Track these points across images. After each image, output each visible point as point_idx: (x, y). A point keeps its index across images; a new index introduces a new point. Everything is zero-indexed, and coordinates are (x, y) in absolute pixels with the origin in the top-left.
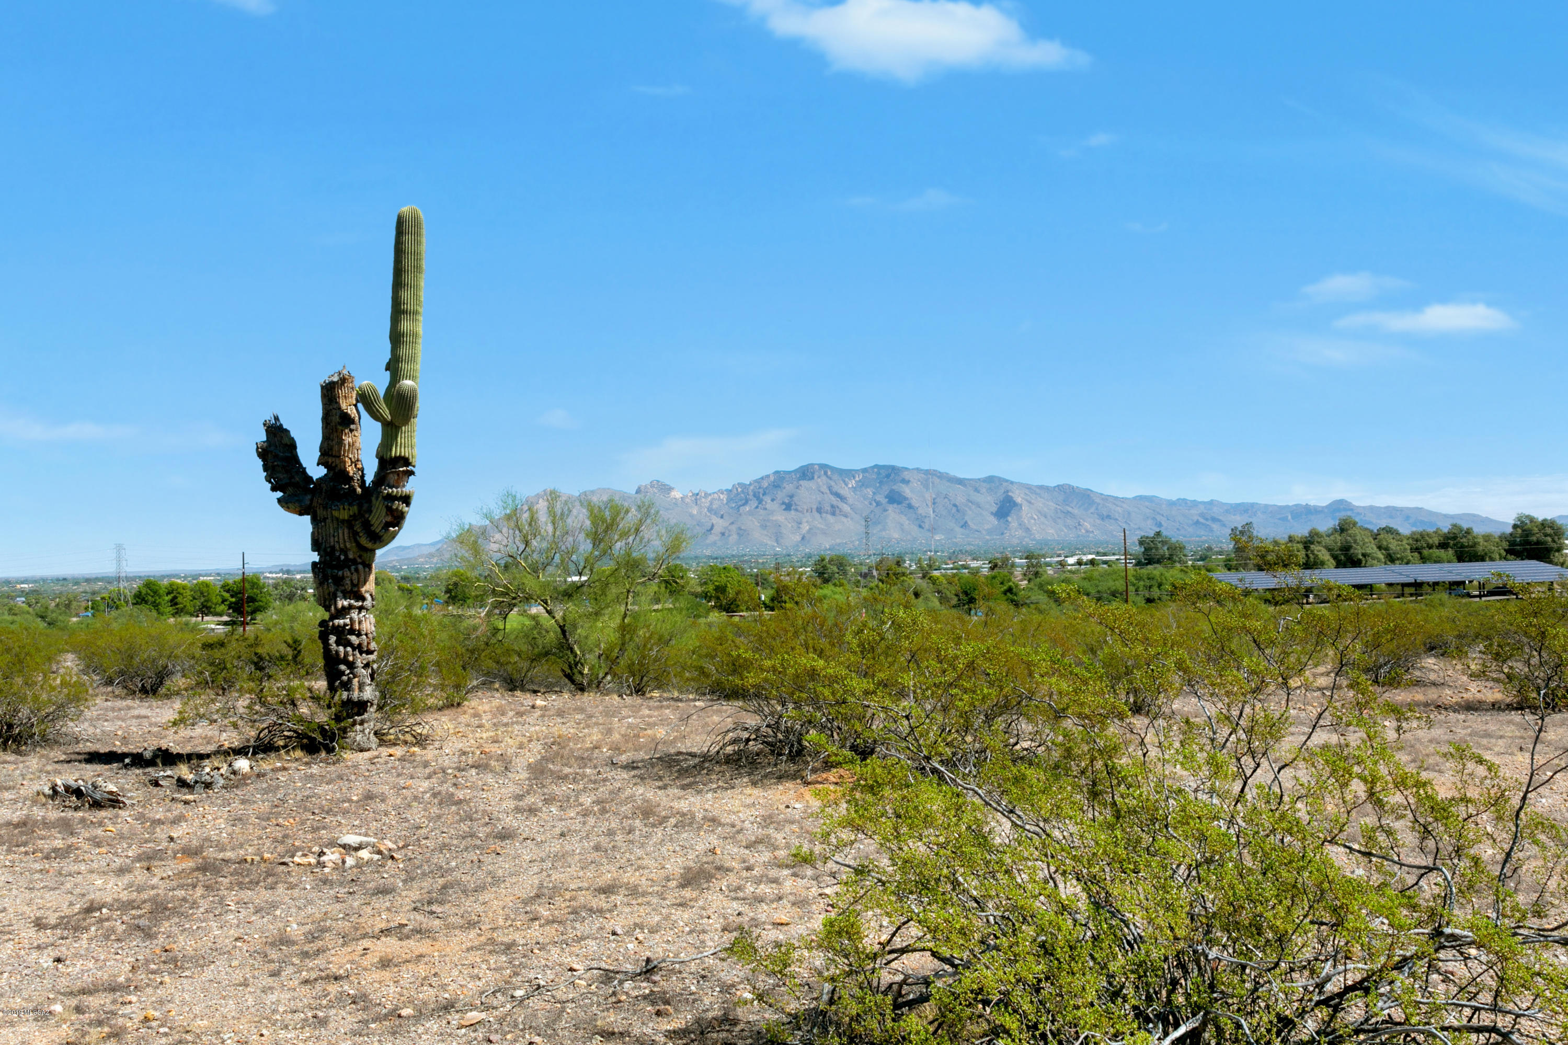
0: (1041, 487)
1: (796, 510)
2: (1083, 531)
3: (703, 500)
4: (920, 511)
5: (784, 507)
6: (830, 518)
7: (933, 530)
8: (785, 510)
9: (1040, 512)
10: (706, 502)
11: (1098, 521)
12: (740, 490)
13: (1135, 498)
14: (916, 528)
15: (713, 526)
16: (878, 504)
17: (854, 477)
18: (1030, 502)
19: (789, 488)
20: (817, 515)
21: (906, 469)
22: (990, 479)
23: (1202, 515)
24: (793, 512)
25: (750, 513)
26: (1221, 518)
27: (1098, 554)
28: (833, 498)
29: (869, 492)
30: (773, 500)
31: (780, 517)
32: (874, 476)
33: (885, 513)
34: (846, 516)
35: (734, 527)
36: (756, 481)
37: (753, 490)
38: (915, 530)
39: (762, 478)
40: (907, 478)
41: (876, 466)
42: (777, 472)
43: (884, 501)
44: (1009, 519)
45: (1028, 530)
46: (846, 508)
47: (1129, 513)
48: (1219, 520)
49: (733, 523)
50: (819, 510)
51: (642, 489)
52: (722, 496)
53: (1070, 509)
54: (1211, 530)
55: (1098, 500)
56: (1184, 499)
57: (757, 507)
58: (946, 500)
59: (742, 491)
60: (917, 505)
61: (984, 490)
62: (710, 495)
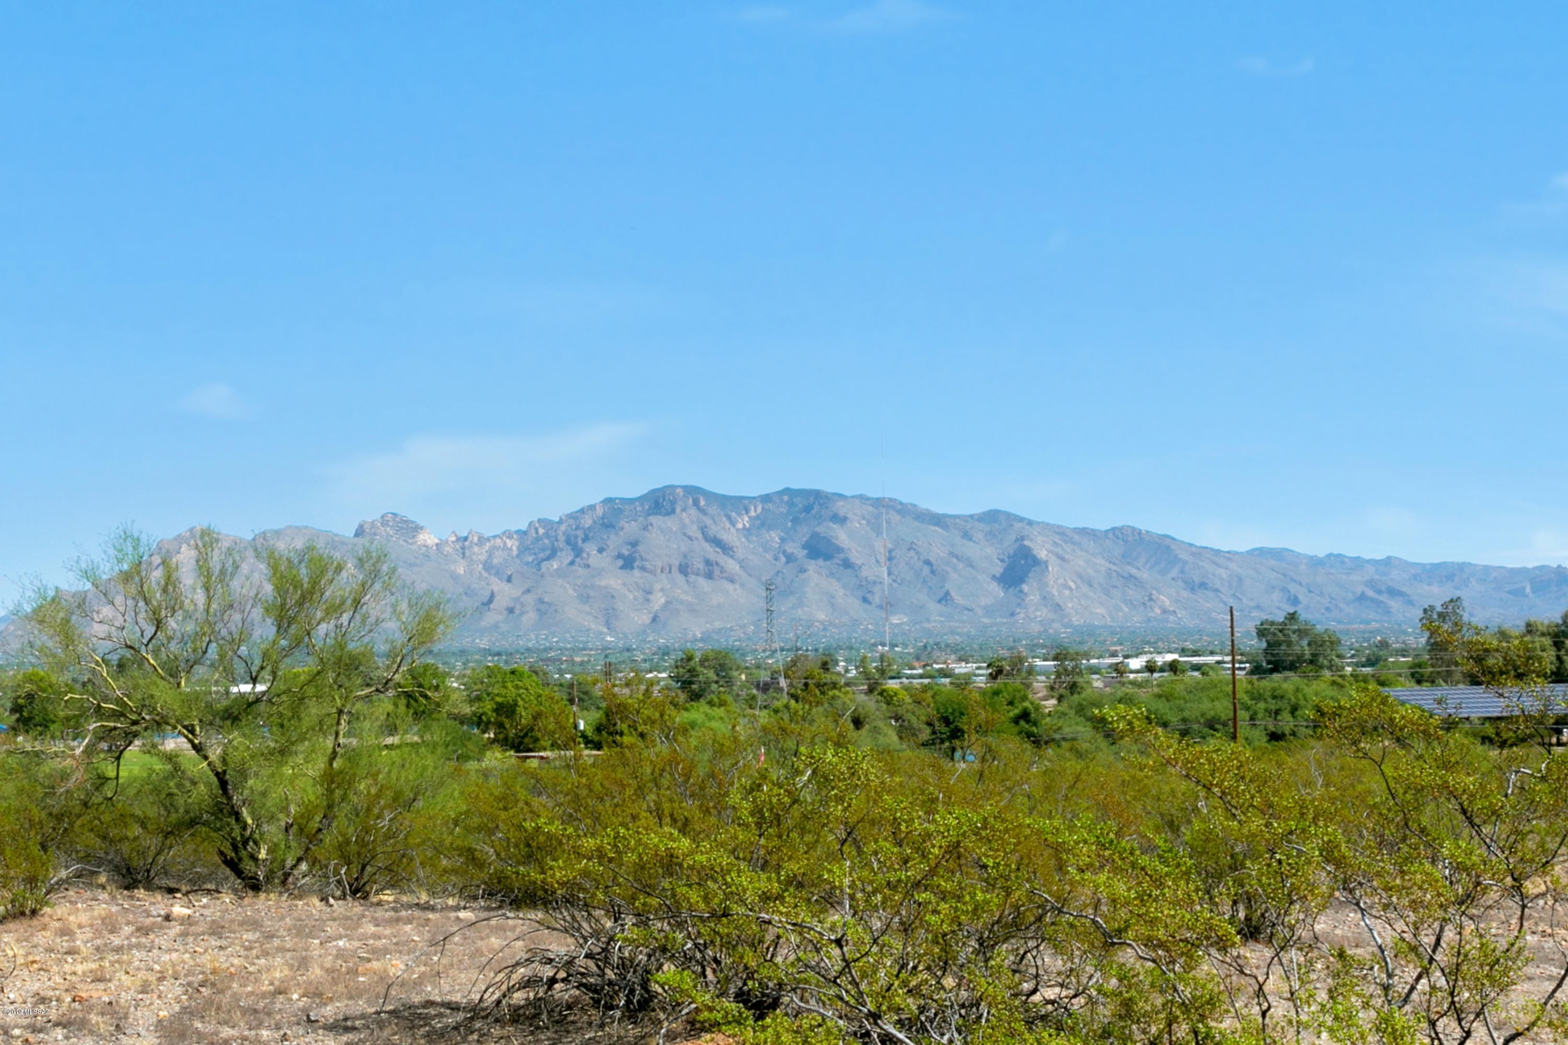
0: (1083, 532)
1: (643, 569)
2: (1157, 611)
3: (476, 549)
4: (865, 572)
5: (620, 562)
6: (704, 584)
7: (888, 606)
8: (621, 568)
9: (1080, 576)
10: (479, 553)
11: (1185, 594)
12: (541, 531)
13: (1251, 552)
14: (857, 603)
15: (492, 595)
16: (790, 558)
17: (747, 511)
18: (1062, 559)
19: (630, 528)
20: (680, 578)
21: (841, 497)
22: (991, 517)
23: (1371, 584)
24: (636, 573)
25: (560, 574)
26: (1404, 589)
27: (1183, 651)
28: (708, 547)
29: (774, 536)
30: (601, 550)
31: (614, 581)
32: (783, 509)
33: (802, 576)
34: (732, 581)
35: (530, 599)
36: (570, 516)
37: (564, 533)
38: (855, 606)
39: (582, 511)
40: (842, 513)
41: (787, 491)
42: (608, 501)
43: (800, 553)
44: (1025, 588)
45: (1057, 608)
46: (732, 566)
47: (1240, 580)
48: (1402, 594)
49: (528, 591)
50: (684, 570)
51: (367, 527)
52: (509, 543)
53: (1134, 571)
54: (1388, 611)
55: (1184, 556)
56: (1339, 555)
57: (572, 563)
58: (912, 553)
59: (546, 535)
60: (859, 562)
61: (979, 536)
62: (488, 539)
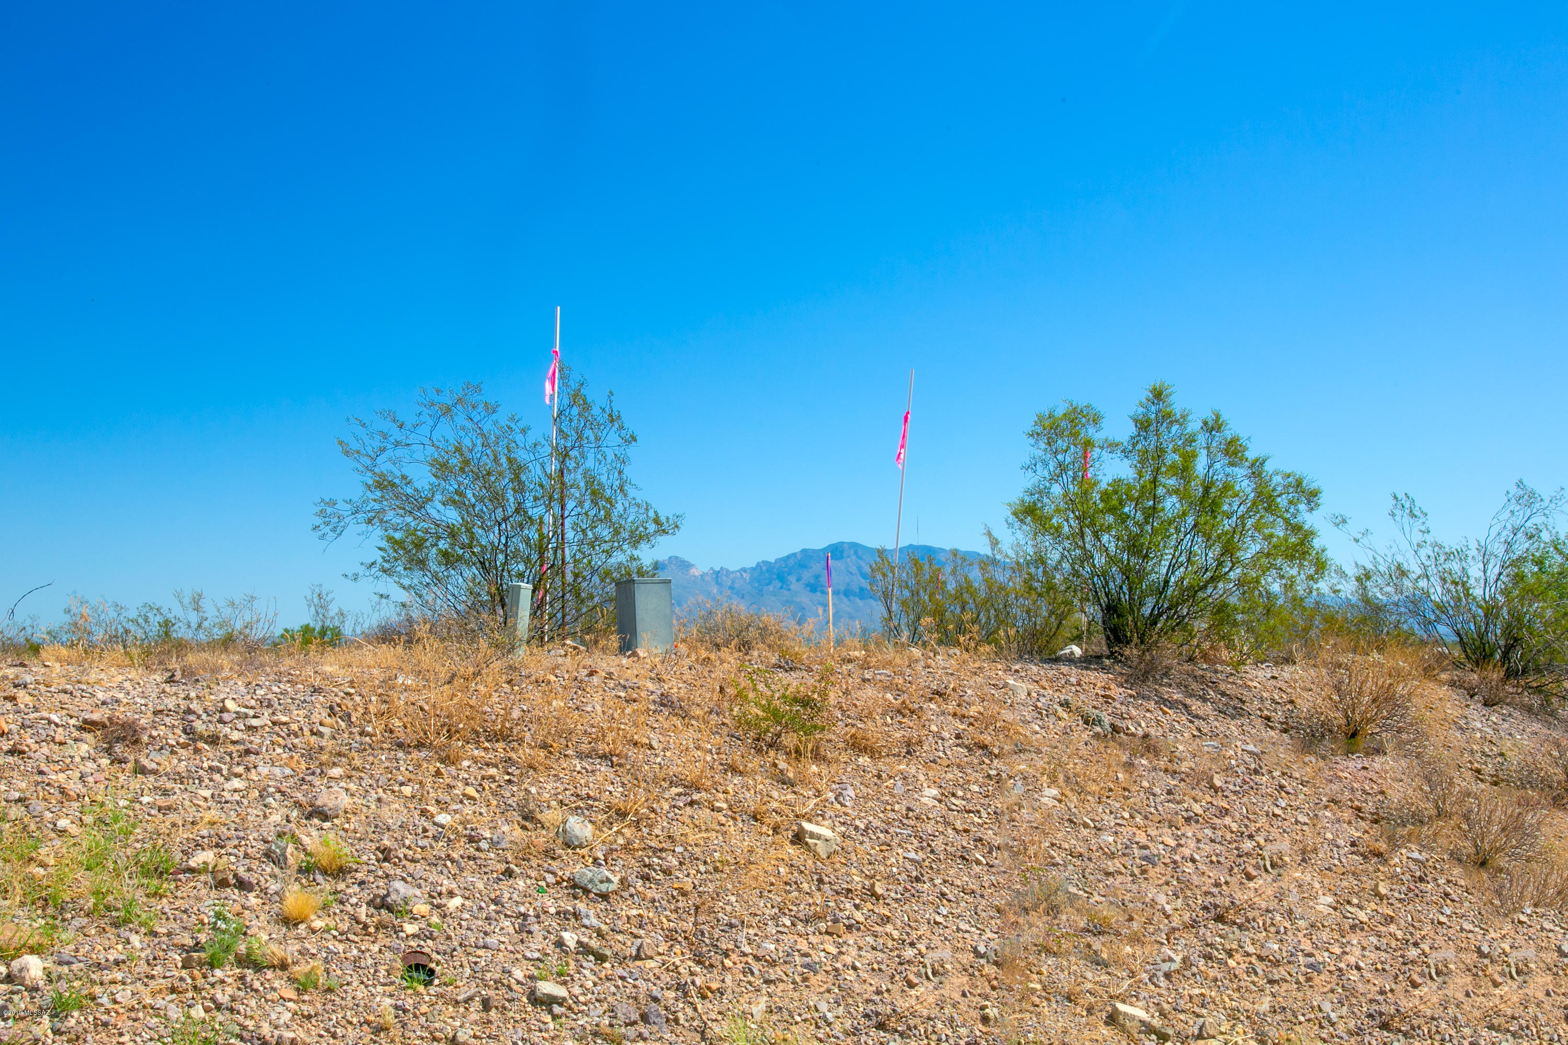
1: (822, 591)
3: (725, 578)
5: (808, 588)
6: (859, 601)
8: (809, 591)
10: (727, 581)
12: (764, 568)
19: (815, 568)
20: (842, 597)
21: (943, 550)
24: (818, 594)
25: (773, 594)
28: (862, 579)
30: (798, 580)
31: (805, 598)
32: (909, 557)
34: (874, 599)
36: (782, 560)
37: (778, 569)
39: (789, 557)
41: (911, 546)
42: (804, 551)
50: (846, 592)
51: (660, 564)
52: (745, 575)
57: (781, 588)
59: (767, 570)
62: (733, 572)
